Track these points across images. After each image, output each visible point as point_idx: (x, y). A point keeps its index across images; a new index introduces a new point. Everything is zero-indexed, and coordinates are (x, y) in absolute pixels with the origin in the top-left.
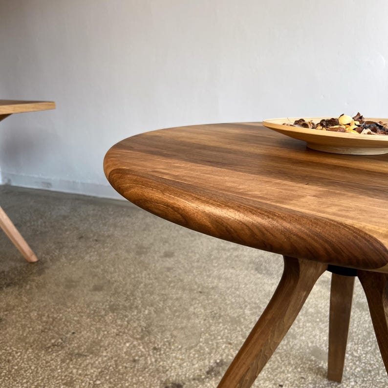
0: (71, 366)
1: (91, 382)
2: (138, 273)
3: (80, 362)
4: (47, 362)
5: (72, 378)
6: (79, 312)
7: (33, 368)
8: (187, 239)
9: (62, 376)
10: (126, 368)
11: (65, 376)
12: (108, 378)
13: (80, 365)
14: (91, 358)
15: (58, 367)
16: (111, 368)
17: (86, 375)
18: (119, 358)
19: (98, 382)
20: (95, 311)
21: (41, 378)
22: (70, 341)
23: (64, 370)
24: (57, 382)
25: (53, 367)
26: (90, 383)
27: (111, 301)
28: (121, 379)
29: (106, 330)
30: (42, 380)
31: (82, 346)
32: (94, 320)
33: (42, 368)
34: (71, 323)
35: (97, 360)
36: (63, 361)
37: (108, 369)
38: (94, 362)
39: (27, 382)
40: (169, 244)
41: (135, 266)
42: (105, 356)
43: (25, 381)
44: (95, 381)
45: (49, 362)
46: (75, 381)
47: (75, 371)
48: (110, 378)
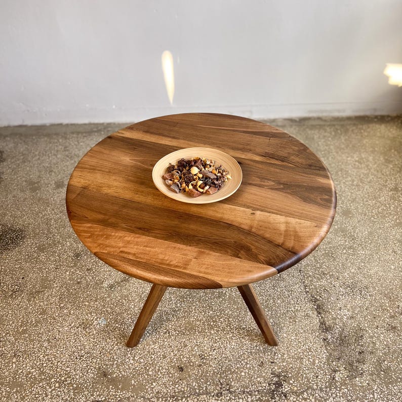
0: (37, 302)
1: (57, 306)
2: (43, 211)
3: (42, 297)
4: (18, 305)
5: (43, 309)
6: (16, 261)
7: (10, 312)
8: (68, 163)
9: (35, 310)
10: (75, 289)
11: (38, 309)
12: (66, 300)
13: (43, 299)
14: (48, 291)
15: (28, 305)
16: (65, 293)
17: (51, 303)
18: (67, 285)
19: (62, 305)
20: (28, 255)
21: (21, 317)
22: (25, 285)
23: (33, 306)
24: (35, 315)
25: (25, 307)
26: (57, 308)
27: (36, 244)
28: (76, 298)
29: (46, 268)
30: (23, 317)
31: (36, 285)
32: (32, 263)
33: (17, 310)
34: (15, 271)
35: (52, 292)
36: (29, 300)
37: (64, 295)
38: (51, 293)
39: (13, 323)
40: (55, 172)
41: (37, 204)
42: (57, 287)
43: (11, 322)
44: (60, 305)
45: (19, 304)
46: (46, 310)
47: (42, 304)
48: (68, 300)
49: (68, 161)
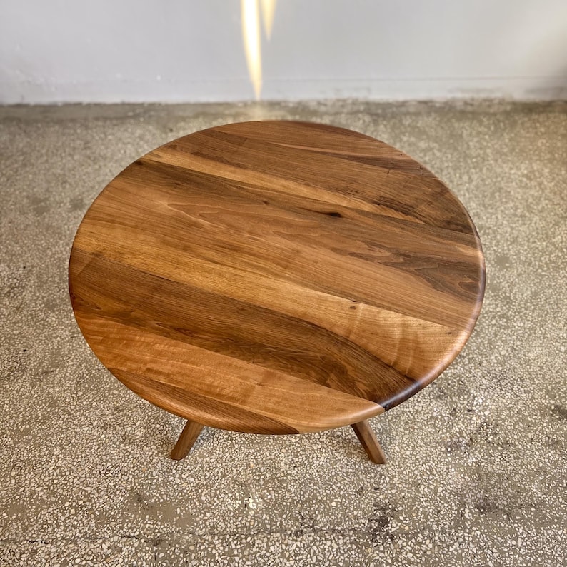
0: (45, 387)
1: (73, 395)
2: (54, 246)
3: (51, 380)
4: (18, 392)
5: (53, 398)
6: (15, 323)
7: (7, 402)
8: (90, 170)
9: (42, 400)
10: (99, 370)
11: (45, 399)
12: (87, 386)
13: (53, 384)
14: (60, 372)
15: (32, 392)
16: (85, 375)
17: (65, 390)
18: (87, 362)
19: (80, 394)
20: (31, 315)
21: (22, 409)
22: (27, 360)
23: (39, 393)
24: (41, 407)
25: (28, 394)
26: (73, 397)
27: (43, 298)
28: (100, 383)
29: (57, 336)
30: (25, 410)
31: (43, 362)
32: (38, 328)
33: (16, 399)
34: (14, 339)
35: (66, 372)
36: (33, 385)
37: (83, 378)
38: (65, 375)
39: (11, 418)
40: (70, 184)
41: (44, 235)
42: (73, 365)
43: (8, 417)
44: (77, 394)
45: (20, 391)
46: (57, 400)
47: (51, 390)
48: (89, 386)
49: (90, 165)
